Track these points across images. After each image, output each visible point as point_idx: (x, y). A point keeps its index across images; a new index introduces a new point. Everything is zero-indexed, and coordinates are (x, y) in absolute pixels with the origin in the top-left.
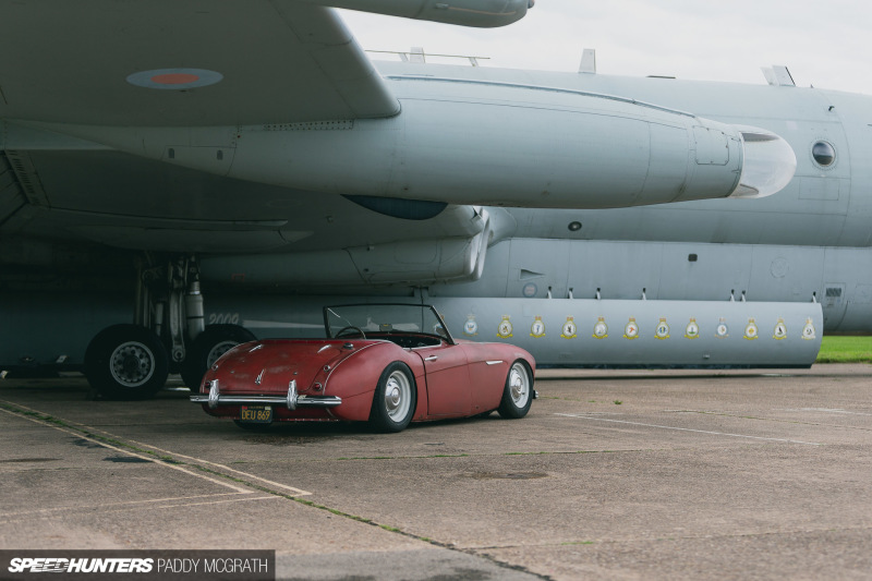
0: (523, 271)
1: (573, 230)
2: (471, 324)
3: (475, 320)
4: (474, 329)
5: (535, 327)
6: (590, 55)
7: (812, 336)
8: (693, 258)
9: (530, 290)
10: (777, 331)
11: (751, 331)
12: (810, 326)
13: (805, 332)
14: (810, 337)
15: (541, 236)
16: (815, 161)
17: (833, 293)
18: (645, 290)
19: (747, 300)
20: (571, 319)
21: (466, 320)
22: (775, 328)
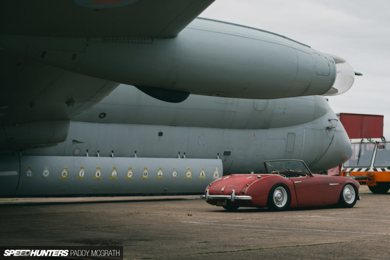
0: (74, 141)
1: (101, 118)
2: (46, 171)
3: (48, 169)
4: (48, 174)
5: (80, 173)
7: (217, 177)
8: (161, 134)
9: (77, 152)
10: (201, 174)
11: (189, 174)
12: (217, 172)
13: (214, 175)
17: (227, 153)
18: (136, 152)
19: (186, 158)
20: (99, 168)
21: (44, 169)
22: (200, 173)
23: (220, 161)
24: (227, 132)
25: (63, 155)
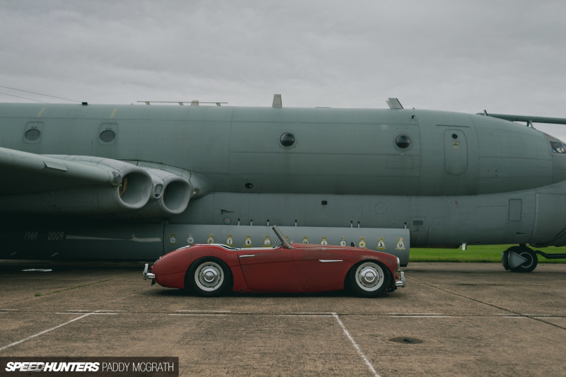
0: (222, 211)
1: (249, 188)
2: (191, 238)
3: (193, 237)
4: (192, 241)
5: (228, 241)
6: (278, 98)
7: (403, 248)
8: (324, 203)
9: (228, 221)
10: (379, 245)
11: (362, 245)
12: (401, 242)
13: (398, 245)
14: (401, 248)
15: (231, 191)
16: (397, 147)
17: (417, 223)
18: (296, 221)
19: (360, 227)
20: (249, 237)
21: (188, 237)
22: (378, 243)
23: (408, 230)
24: (414, 199)
25: (214, 224)
